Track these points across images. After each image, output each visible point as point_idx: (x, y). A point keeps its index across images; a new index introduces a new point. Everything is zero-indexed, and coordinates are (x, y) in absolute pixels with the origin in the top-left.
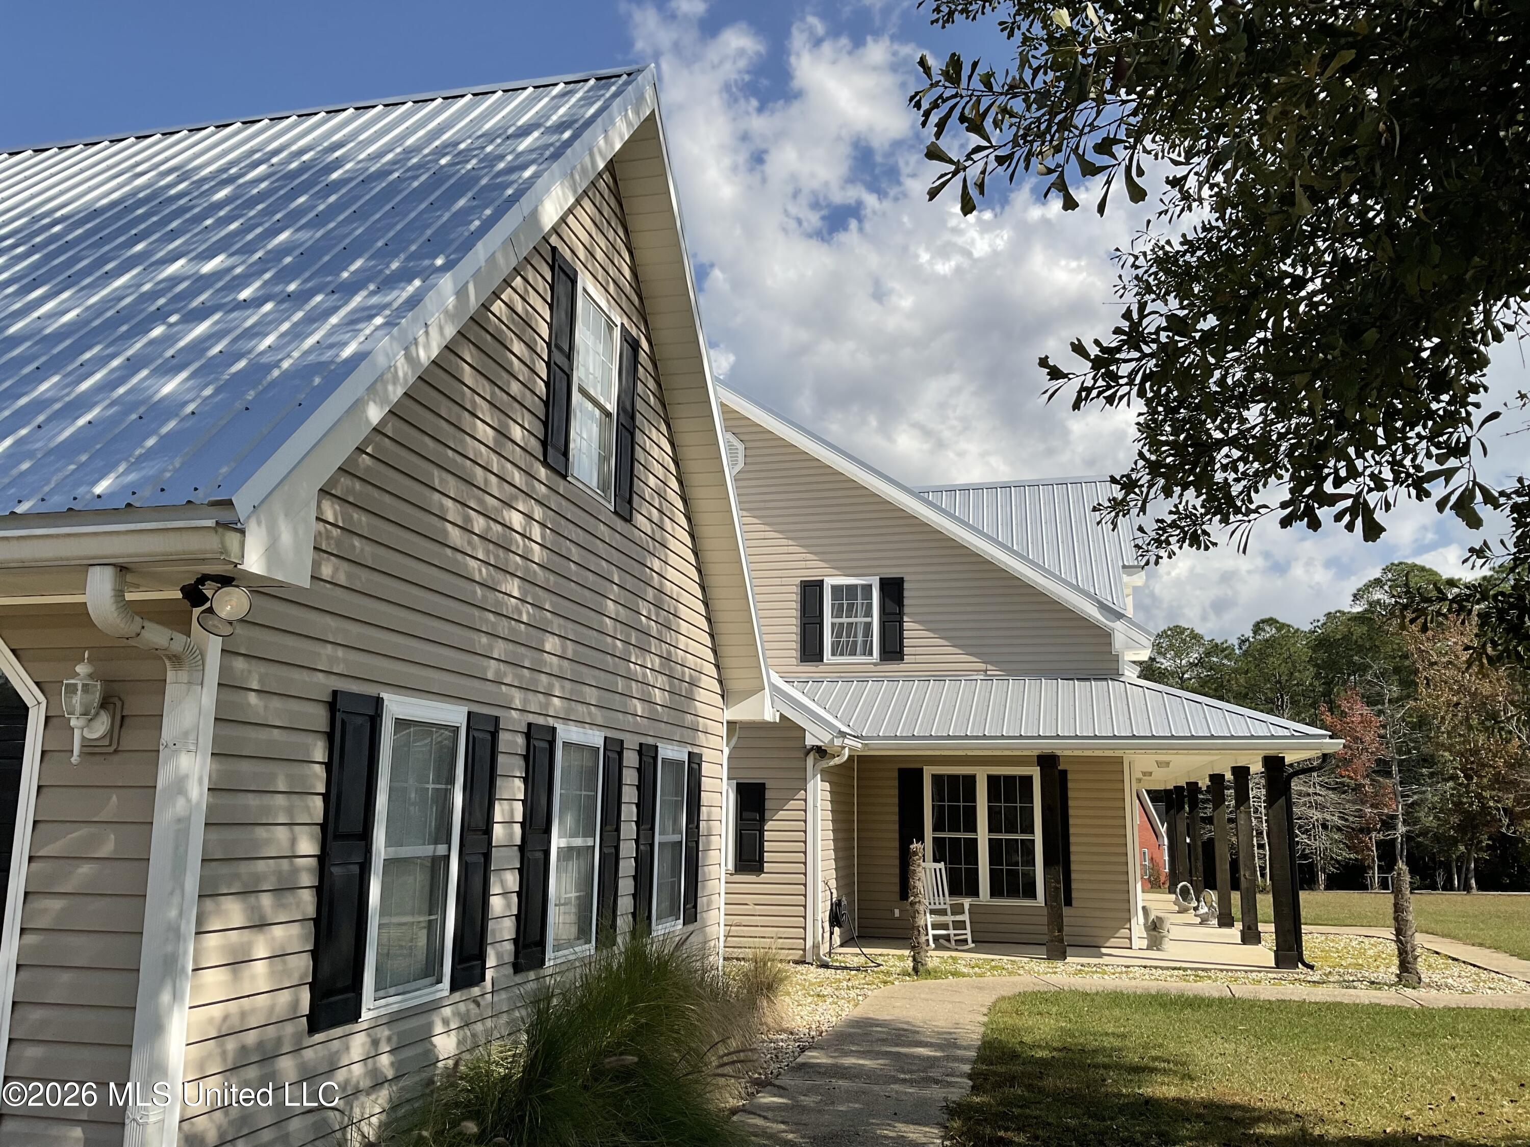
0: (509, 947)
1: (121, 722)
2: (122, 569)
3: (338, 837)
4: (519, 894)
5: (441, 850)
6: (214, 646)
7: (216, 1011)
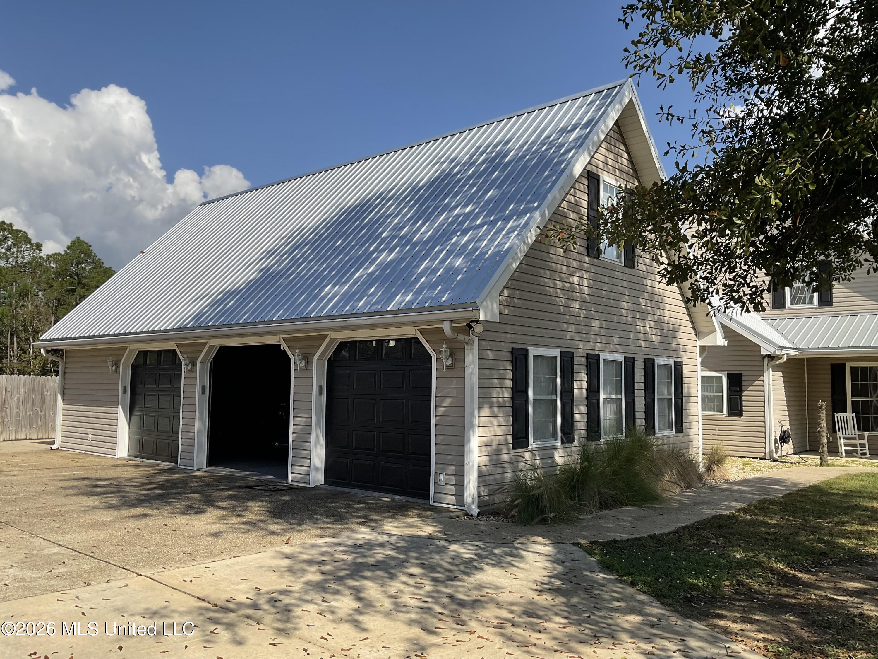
0: (583, 432)
1: (455, 360)
2: (451, 321)
3: (517, 392)
4: (587, 414)
5: (554, 397)
6: (476, 339)
7: (485, 439)
